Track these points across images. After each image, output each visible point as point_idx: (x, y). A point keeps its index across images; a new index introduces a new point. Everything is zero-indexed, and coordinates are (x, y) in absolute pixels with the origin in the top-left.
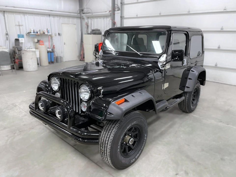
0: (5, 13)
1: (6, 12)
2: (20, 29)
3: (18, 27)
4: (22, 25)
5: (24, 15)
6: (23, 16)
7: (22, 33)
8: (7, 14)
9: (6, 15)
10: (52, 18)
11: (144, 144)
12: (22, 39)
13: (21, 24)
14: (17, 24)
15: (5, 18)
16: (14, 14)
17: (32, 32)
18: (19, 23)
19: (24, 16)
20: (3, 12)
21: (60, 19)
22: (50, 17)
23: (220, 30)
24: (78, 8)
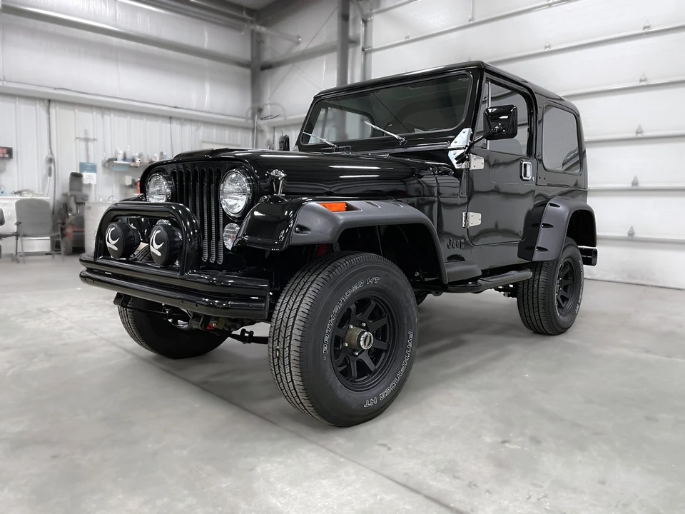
0: (52, 105)
1: (55, 101)
2: (87, 149)
3: (83, 144)
4: (95, 140)
5: (103, 115)
6: (99, 116)
7: (92, 161)
8: (58, 108)
9: (53, 111)
10: (176, 126)
11: (405, 361)
12: (90, 176)
13: (91, 136)
14: (82, 136)
15: (49, 118)
16: (76, 110)
17: (120, 157)
18: (86, 132)
19: (103, 118)
20: (46, 102)
21: (197, 129)
22: (171, 123)
23: (633, 135)
24: (248, 104)
